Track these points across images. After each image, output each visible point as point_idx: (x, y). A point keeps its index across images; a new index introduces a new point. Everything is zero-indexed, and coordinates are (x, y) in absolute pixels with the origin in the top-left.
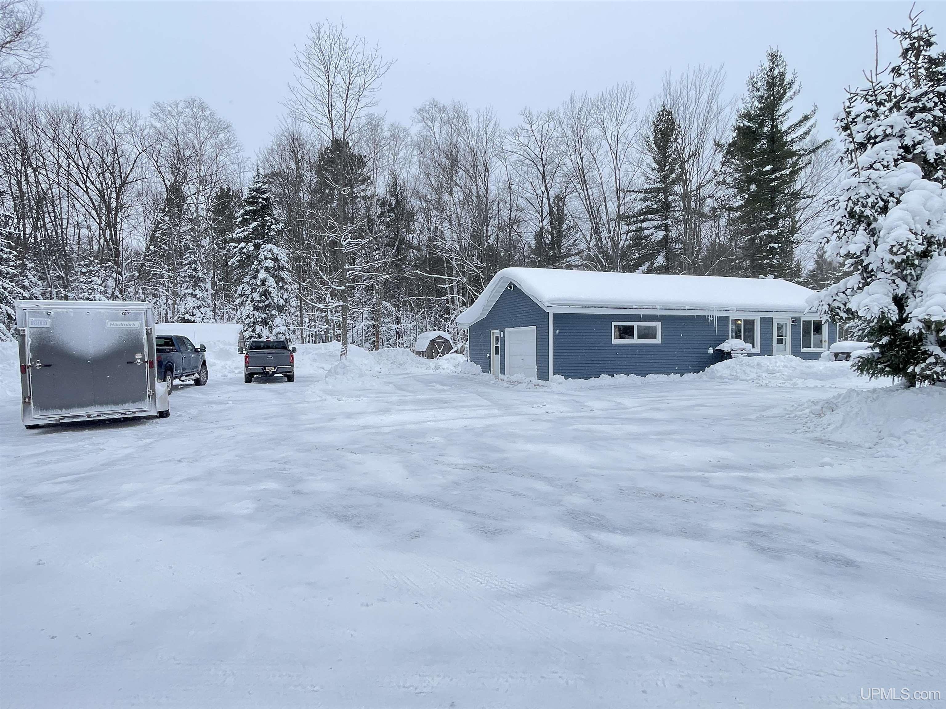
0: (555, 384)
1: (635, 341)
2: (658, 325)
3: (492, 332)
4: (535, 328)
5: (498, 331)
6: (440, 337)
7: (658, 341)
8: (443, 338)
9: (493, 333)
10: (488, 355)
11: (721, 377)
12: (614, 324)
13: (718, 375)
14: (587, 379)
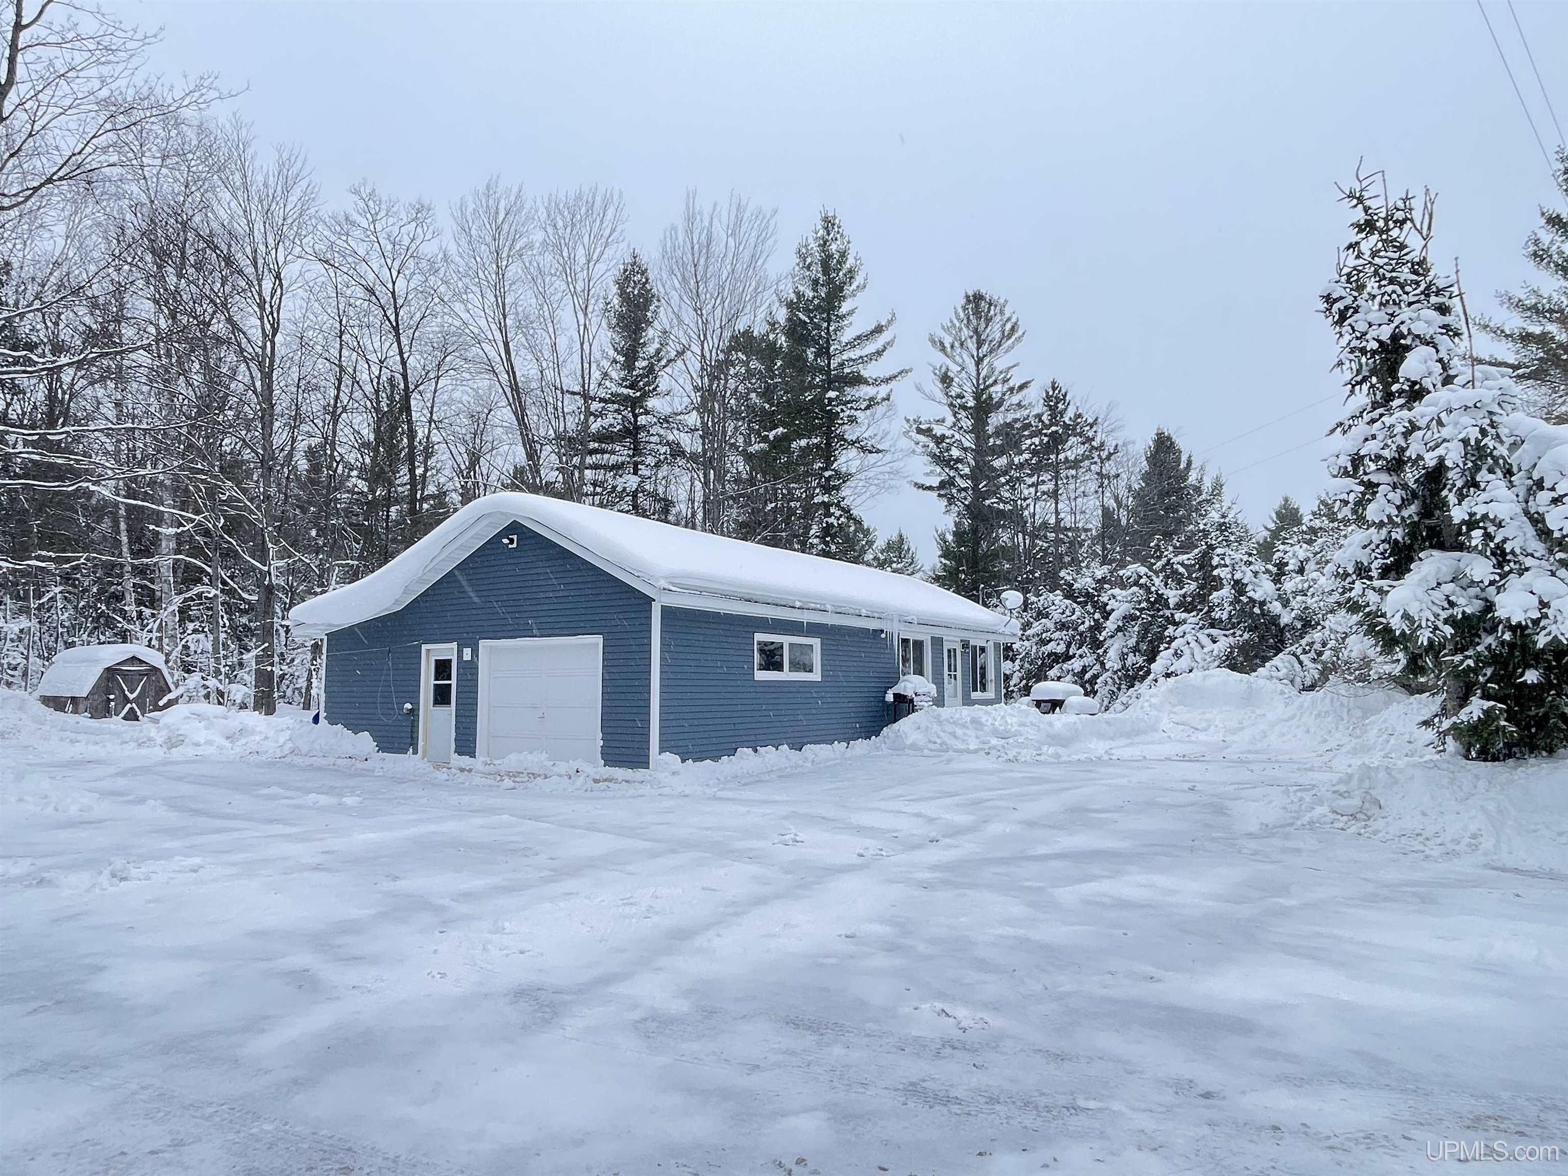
0: (667, 774)
1: (786, 675)
2: (816, 642)
3: (424, 647)
4: (599, 640)
5: (454, 645)
6: (134, 660)
7: (816, 676)
8: (142, 662)
9: (428, 651)
10: (408, 706)
11: (914, 747)
12: (759, 637)
13: (908, 742)
14: (716, 758)
